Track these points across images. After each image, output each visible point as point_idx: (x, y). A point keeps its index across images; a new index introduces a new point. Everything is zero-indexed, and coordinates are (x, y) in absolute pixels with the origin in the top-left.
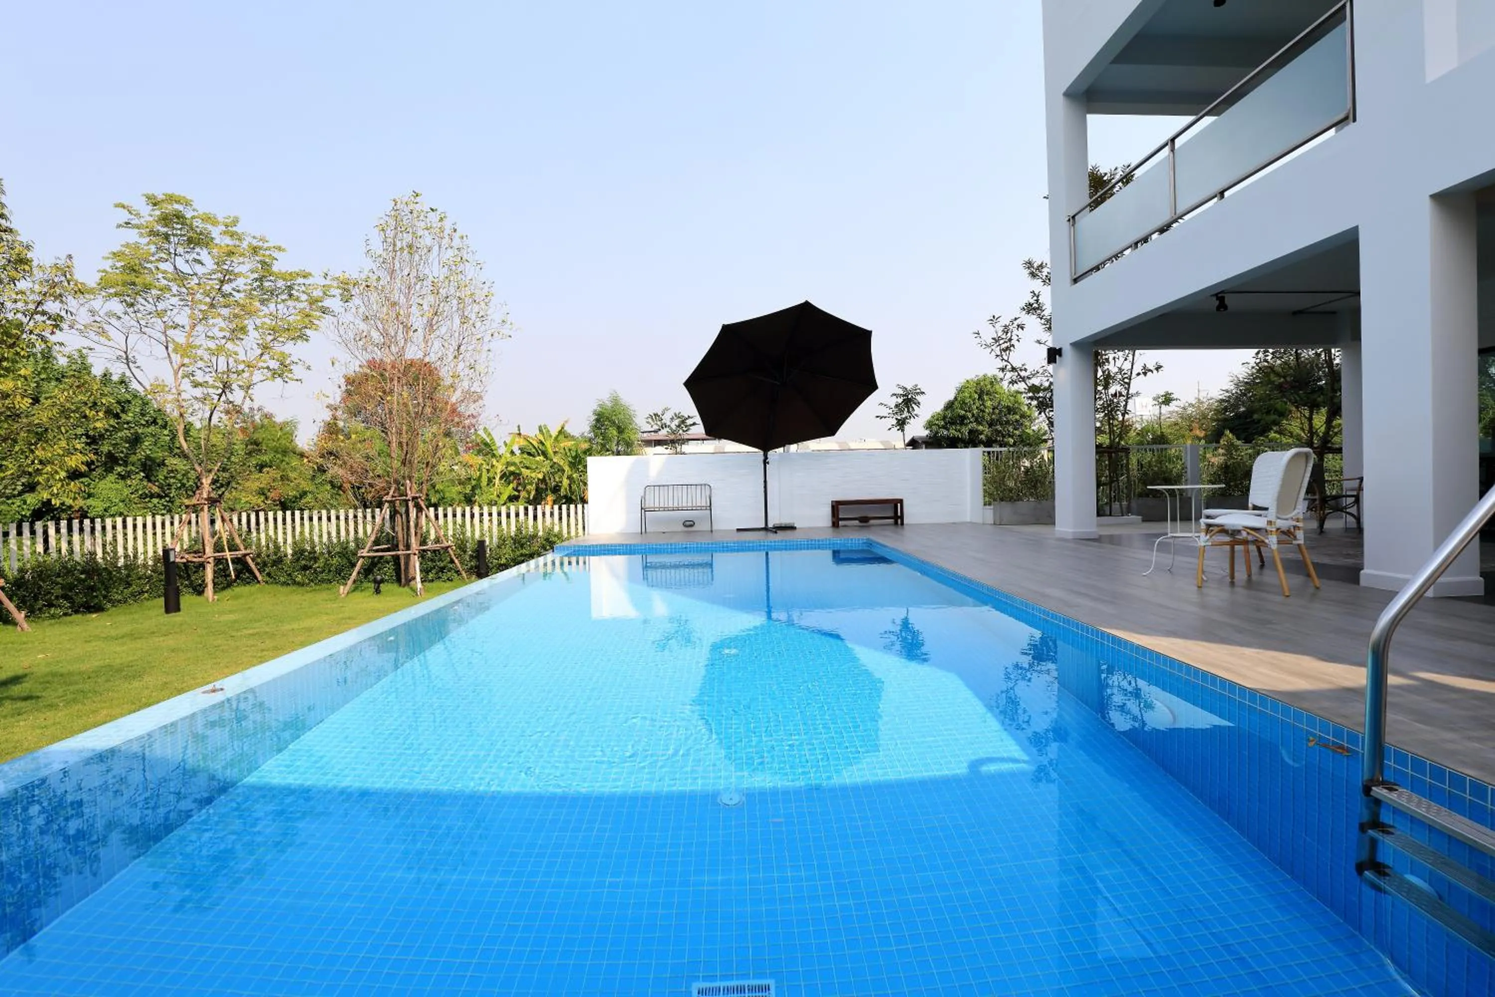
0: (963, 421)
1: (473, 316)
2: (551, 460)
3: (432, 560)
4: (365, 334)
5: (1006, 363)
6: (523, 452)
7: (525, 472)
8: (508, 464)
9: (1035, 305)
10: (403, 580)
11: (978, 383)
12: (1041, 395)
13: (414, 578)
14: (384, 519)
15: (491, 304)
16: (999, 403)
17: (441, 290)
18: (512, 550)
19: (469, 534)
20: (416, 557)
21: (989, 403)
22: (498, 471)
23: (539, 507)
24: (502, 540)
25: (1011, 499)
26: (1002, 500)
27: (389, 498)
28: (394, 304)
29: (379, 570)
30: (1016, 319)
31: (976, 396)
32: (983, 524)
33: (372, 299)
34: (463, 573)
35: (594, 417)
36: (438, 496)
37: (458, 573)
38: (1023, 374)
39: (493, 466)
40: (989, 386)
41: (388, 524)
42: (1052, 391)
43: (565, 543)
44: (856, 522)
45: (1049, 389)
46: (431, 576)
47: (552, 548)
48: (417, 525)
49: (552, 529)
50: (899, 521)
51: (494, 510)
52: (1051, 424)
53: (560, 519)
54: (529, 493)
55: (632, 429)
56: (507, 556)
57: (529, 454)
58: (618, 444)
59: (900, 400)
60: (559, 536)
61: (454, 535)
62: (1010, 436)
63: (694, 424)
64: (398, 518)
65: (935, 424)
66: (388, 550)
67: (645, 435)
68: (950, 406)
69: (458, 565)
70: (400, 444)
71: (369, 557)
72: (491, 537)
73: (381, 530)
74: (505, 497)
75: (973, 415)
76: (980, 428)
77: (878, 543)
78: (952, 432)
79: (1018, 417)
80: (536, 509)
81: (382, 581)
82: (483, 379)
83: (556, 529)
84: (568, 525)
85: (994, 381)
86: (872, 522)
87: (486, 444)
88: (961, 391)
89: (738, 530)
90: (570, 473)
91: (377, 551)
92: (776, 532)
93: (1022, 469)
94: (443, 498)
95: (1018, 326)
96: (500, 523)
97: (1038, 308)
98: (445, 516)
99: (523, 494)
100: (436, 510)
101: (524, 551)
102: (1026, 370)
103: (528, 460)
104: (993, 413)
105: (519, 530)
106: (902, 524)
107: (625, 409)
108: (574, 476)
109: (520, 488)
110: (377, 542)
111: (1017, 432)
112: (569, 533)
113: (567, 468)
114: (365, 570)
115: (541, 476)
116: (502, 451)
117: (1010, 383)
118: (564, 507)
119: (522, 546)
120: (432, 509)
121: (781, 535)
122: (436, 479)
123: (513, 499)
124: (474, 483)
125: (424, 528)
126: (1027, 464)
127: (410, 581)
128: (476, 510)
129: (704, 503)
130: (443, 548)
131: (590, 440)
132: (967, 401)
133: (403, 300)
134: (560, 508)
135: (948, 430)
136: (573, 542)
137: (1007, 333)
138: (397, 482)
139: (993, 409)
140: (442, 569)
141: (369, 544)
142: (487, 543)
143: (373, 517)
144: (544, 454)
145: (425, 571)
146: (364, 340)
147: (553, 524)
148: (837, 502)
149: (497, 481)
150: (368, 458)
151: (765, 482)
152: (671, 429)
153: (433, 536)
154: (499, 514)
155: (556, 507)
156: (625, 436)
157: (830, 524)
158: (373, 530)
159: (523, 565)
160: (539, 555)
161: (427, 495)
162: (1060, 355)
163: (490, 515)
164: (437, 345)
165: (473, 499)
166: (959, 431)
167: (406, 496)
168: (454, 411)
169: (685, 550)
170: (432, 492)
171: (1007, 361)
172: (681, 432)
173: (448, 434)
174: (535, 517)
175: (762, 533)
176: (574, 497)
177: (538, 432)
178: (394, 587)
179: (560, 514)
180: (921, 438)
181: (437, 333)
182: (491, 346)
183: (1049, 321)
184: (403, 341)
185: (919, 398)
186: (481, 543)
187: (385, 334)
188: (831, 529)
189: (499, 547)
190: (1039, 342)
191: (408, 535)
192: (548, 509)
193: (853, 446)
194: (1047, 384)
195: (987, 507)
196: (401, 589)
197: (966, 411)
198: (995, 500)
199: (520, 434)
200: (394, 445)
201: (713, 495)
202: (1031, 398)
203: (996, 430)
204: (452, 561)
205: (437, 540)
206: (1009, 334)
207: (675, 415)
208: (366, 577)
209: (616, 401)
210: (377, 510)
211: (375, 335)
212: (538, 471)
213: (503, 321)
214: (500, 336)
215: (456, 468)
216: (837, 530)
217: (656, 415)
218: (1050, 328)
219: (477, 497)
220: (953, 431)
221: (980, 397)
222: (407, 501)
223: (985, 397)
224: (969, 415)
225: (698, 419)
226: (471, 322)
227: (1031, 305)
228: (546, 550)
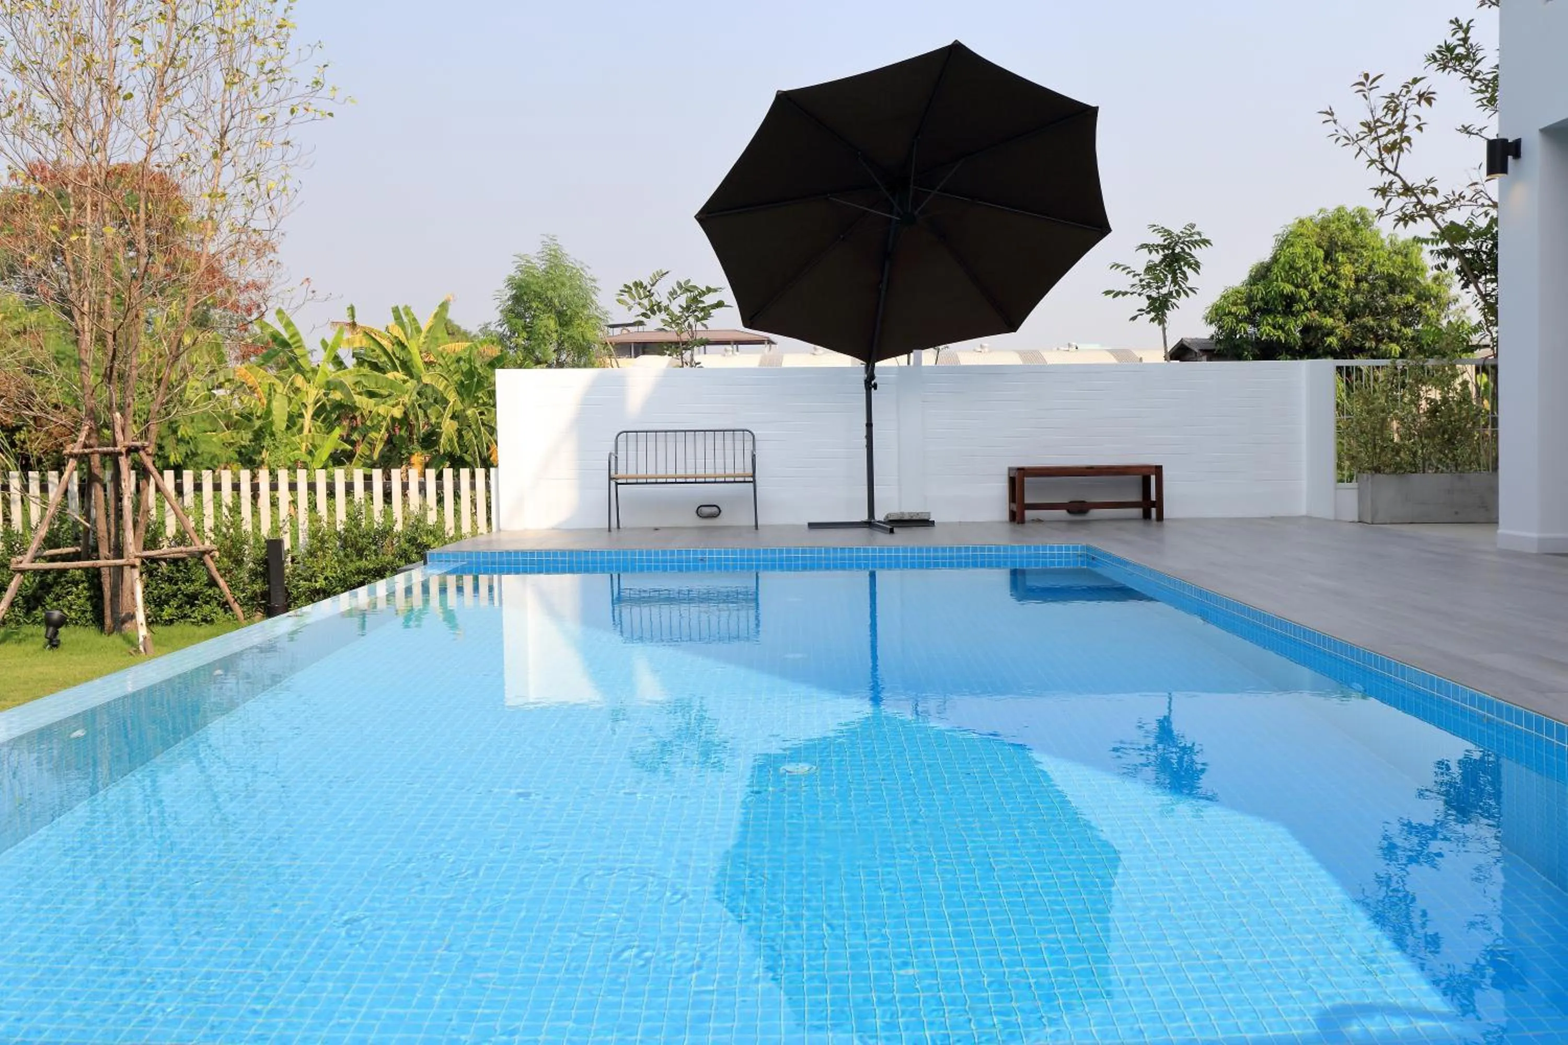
0: (1289, 306)
1: (252, 71)
2: (419, 380)
3: (170, 580)
4: (19, 100)
5: (1392, 177)
6: (361, 361)
7: (362, 402)
8: (330, 386)
9: (1461, 50)
10: (108, 621)
11: (1324, 226)
12: (1469, 245)
13: (132, 617)
14: (66, 492)
15: (290, 47)
16: (1370, 268)
17: (180, 13)
18: (339, 561)
19: (247, 527)
20: (136, 573)
21: (1347, 270)
22: (310, 400)
23: (396, 474)
24: (319, 539)
25: (1399, 469)
26: (1377, 470)
27: (77, 449)
28: (80, 39)
29: (57, 599)
30: (1415, 81)
31: (1321, 254)
32: (1336, 520)
33: (32, 28)
34: (236, 606)
35: (510, 293)
36: (183, 449)
37: (225, 606)
38: (1429, 200)
39: (297, 390)
40: (1349, 233)
41: (75, 503)
42: (1494, 237)
43: (450, 547)
44: (1063, 513)
45: (1490, 233)
46: (167, 612)
47: (423, 558)
48: (136, 508)
49: (421, 519)
50: (1154, 510)
51: (302, 477)
52: (1491, 309)
53: (440, 500)
54: (372, 445)
55: (589, 318)
56: (328, 573)
57: (375, 367)
58: (558, 351)
59: (1157, 257)
60: (437, 533)
61: (216, 529)
62: (1392, 339)
63: (720, 304)
64: (97, 492)
65: (1230, 313)
66: (76, 557)
67: (617, 331)
68: (1262, 274)
69: (226, 590)
70: (100, 339)
71: (36, 572)
72: (295, 537)
73: (61, 516)
74: (324, 454)
75: (1313, 294)
76: (1329, 321)
77: (1109, 556)
78: (1267, 330)
79: (1410, 299)
80: (388, 478)
81: (62, 622)
82: (276, 204)
83: (432, 518)
84: (457, 512)
85: (1360, 221)
86: (1095, 513)
87: (285, 344)
88: (1285, 242)
89: (812, 526)
90: (459, 407)
91: (53, 559)
92: (892, 531)
93: (1423, 403)
94: (195, 454)
95: (1421, 96)
96: (313, 506)
97: (1467, 57)
98: (198, 487)
99: (361, 449)
100: (178, 475)
101: (363, 564)
102: (1435, 192)
103: (372, 380)
104: (1357, 291)
105: (353, 518)
106: (1160, 517)
107: (575, 276)
108: (469, 412)
109: (355, 437)
110: (51, 541)
111: (1409, 332)
112: (458, 527)
113: (452, 397)
114: (26, 599)
115: (398, 413)
116: (319, 358)
117: (1399, 220)
118: (448, 473)
119: (360, 553)
120: (169, 475)
121: (902, 537)
122: (177, 412)
123: (339, 459)
124: (257, 424)
125: (153, 512)
126: (1435, 394)
127: (124, 622)
128: (264, 477)
129: (742, 467)
130: (192, 555)
131: (502, 339)
132: (1300, 263)
133: (98, 32)
134: (439, 477)
135: (1256, 324)
136: (466, 546)
137: (1395, 112)
138: (92, 414)
139: (1358, 281)
140: (191, 599)
141: (34, 546)
142: (287, 545)
143: (44, 488)
144: (406, 367)
145: (155, 602)
146: (17, 114)
147: (423, 507)
148: (1020, 469)
149: (307, 421)
150: (32, 369)
151: (869, 425)
152: (671, 315)
153: (171, 529)
154: (312, 487)
155: (431, 473)
156: (574, 331)
157: (1006, 516)
158: (42, 518)
159: (362, 591)
160: (395, 571)
161: (161, 447)
162: (1517, 155)
163: (293, 487)
164: (175, 128)
165: (258, 458)
166: (1281, 327)
167: (115, 445)
168: (212, 271)
169: (700, 565)
170: (169, 443)
171: (1395, 174)
172: (692, 320)
173: (203, 322)
174: (387, 496)
175: (865, 531)
176: (468, 458)
177: (391, 322)
178: (87, 635)
179: (440, 487)
180: (1197, 341)
181: (177, 103)
182: (292, 133)
183: (1492, 85)
184: (101, 118)
185: (1198, 253)
186: (274, 545)
187: (62, 102)
188: (1008, 526)
189: (312, 554)
190: (1466, 130)
191: (119, 528)
192: (414, 475)
193: (1053, 358)
194: (1482, 223)
195: (1346, 484)
196: (104, 640)
197: (1297, 286)
198: (1361, 471)
199: (354, 325)
200: (87, 337)
201: (757, 454)
202: (1447, 253)
203: (1364, 327)
204: (212, 583)
205: (181, 538)
206: (1400, 115)
207: (680, 285)
208: (29, 611)
209: (555, 260)
210: (52, 475)
211: (41, 103)
212: (392, 402)
213: (317, 83)
214: (310, 115)
215: (218, 393)
216: (1019, 527)
217: (638, 285)
218: (1492, 100)
219: (265, 454)
220: (1268, 328)
221: (1328, 256)
222: (115, 456)
223: (1340, 256)
224: (1304, 293)
225: (728, 295)
226: (248, 82)
227: (1450, 49)
228: (409, 561)
